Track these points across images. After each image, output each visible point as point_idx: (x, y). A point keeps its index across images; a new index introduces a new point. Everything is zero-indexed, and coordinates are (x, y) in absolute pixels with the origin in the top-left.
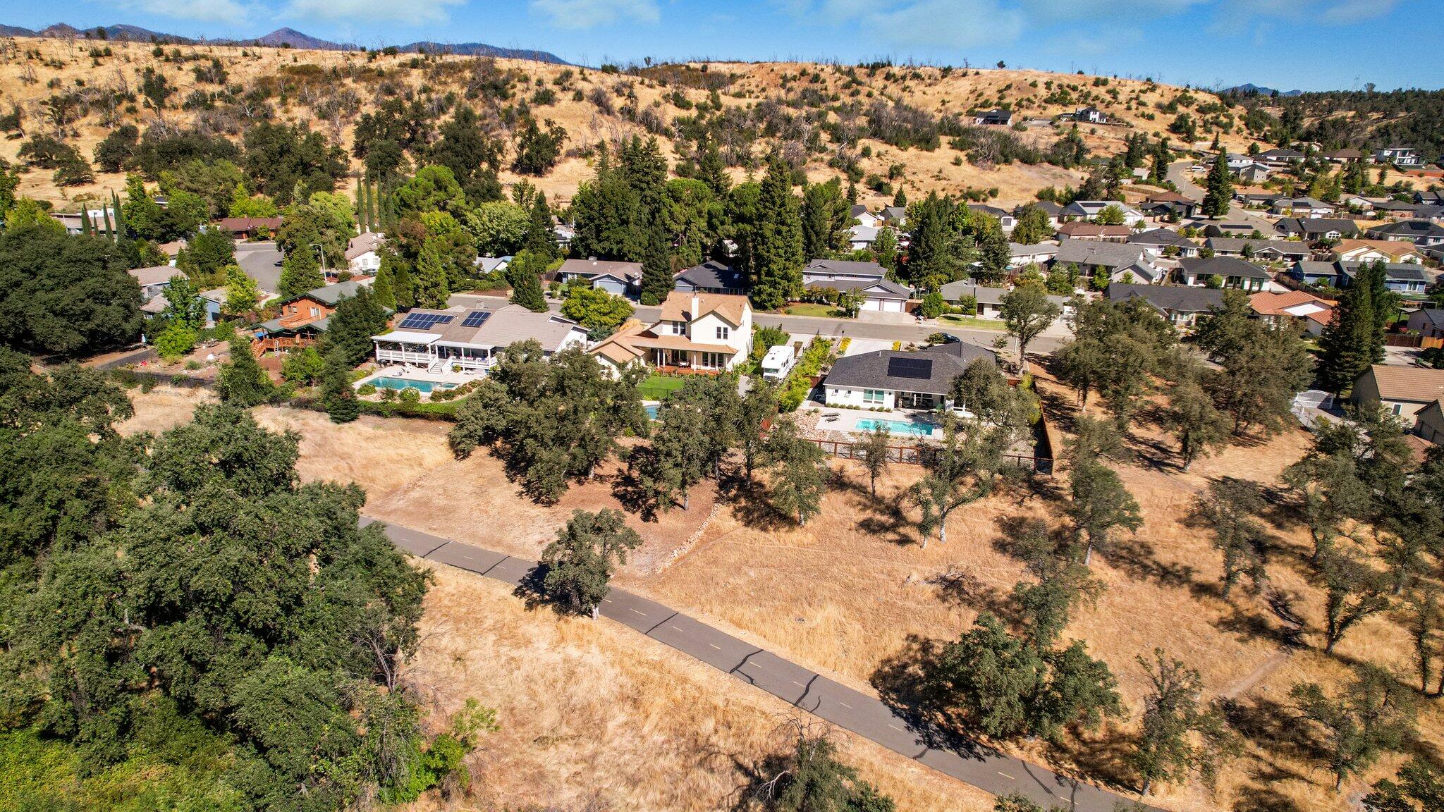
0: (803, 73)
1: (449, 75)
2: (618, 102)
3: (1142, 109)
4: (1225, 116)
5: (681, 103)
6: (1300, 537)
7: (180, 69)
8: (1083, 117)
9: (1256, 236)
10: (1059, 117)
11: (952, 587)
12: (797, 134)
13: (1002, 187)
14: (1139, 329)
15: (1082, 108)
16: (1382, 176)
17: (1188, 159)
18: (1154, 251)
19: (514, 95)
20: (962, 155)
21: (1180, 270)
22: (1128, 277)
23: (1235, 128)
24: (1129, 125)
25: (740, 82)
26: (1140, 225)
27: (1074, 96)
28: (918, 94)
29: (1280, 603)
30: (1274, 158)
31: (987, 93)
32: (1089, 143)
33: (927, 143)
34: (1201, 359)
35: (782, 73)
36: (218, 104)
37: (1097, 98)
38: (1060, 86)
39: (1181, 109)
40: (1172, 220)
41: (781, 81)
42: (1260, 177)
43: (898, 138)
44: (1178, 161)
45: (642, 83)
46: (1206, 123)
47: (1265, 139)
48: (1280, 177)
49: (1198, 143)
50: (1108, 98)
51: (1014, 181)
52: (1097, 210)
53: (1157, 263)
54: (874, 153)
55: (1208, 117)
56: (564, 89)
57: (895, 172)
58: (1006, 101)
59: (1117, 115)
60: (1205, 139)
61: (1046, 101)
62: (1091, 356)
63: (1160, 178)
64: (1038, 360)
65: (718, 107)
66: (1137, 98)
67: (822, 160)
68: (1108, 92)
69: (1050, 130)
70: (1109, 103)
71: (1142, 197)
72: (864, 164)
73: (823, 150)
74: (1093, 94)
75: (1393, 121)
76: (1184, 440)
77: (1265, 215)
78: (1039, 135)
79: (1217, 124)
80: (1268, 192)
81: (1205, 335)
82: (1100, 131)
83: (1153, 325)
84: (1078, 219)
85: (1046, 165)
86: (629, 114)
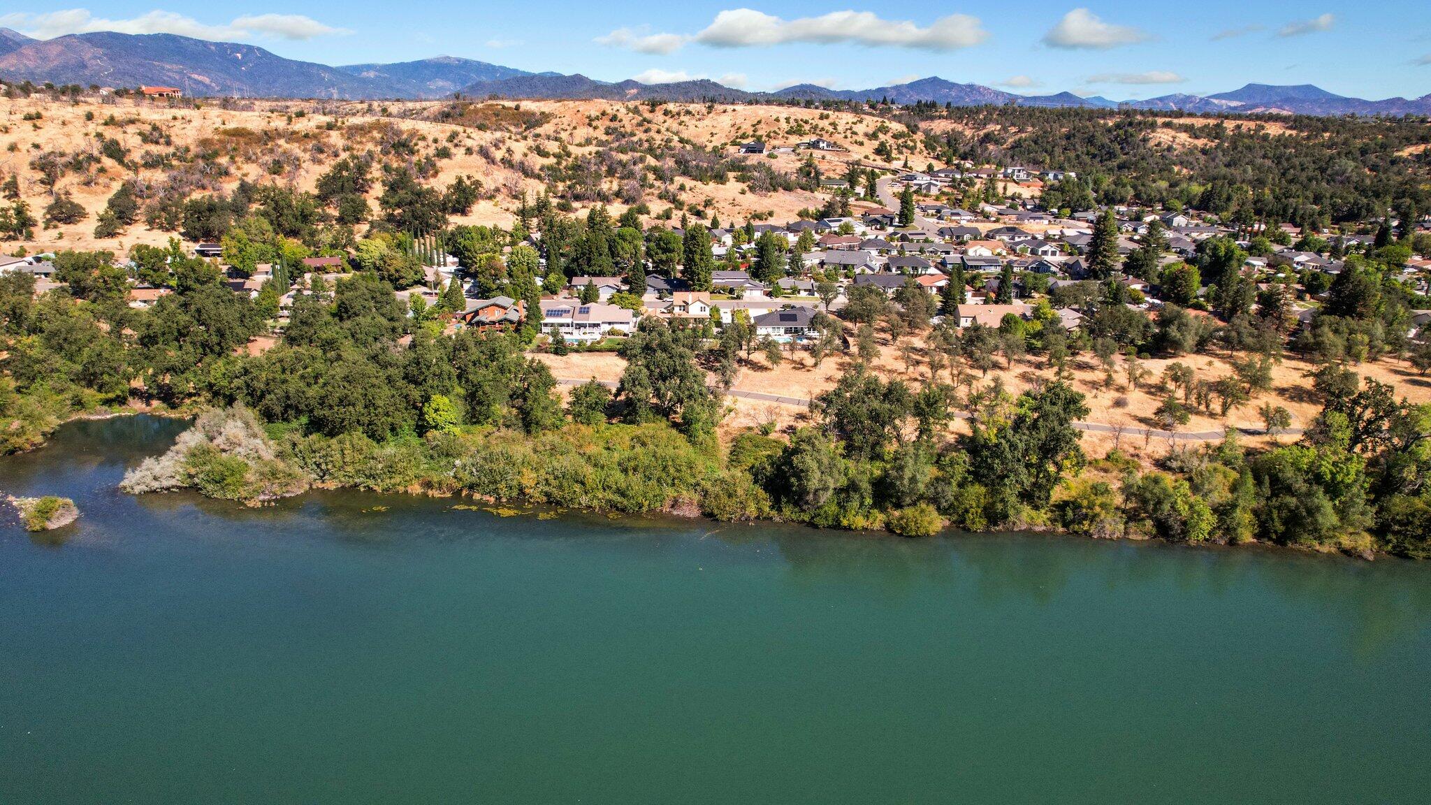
0: (604, 114)
1: (362, 136)
2: (498, 155)
3: (855, 137)
4: (911, 141)
5: (542, 153)
6: (927, 359)
7: (125, 132)
8: (815, 145)
9: (926, 241)
10: (798, 145)
11: (829, 379)
12: (631, 175)
13: (775, 209)
14: (873, 296)
15: (814, 138)
16: (1005, 188)
17: (889, 176)
18: (874, 253)
19: (418, 151)
20: (744, 186)
21: (888, 264)
22: (863, 271)
23: (918, 150)
24: (847, 151)
25: (554, 121)
26: (864, 234)
27: (807, 127)
28: (692, 128)
29: (922, 375)
30: (943, 175)
31: (744, 127)
32: (822, 167)
33: (720, 179)
34: (898, 306)
35: (587, 114)
36: (175, 163)
37: (823, 129)
38: (796, 120)
39: (881, 135)
40: (882, 229)
41: (587, 120)
42: (934, 191)
43: (701, 176)
44: (883, 177)
45: (510, 138)
46: (899, 146)
47: (937, 158)
48: (946, 190)
49: (895, 162)
50: (831, 129)
51: (781, 204)
52: (838, 224)
53: (876, 260)
54: (687, 188)
55: (900, 141)
56: (456, 145)
57: (708, 203)
58: (759, 133)
59: (838, 143)
60: (899, 159)
61: (787, 133)
62: (857, 308)
63: (872, 196)
64: (832, 313)
65: (569, 155)
66: (851, 129)
67: (653, 194)
68: (830, 124)
69: (793, 157)
70: (832, 133)
71: (862, 211)
72: (683, 197)
73: (651, 186)
74: (820, 126)
75: (1023, 135)
76: (893, 335)
77: (936, 221)
78: (786, 163)
79: (906, 147)
80: (938, 204)
81: (899, 297)
82: (828, 157)
83: (879, 294)
84: (827, 231)
85: (799, 190)
86: (507, 163)
